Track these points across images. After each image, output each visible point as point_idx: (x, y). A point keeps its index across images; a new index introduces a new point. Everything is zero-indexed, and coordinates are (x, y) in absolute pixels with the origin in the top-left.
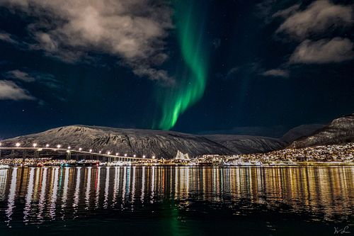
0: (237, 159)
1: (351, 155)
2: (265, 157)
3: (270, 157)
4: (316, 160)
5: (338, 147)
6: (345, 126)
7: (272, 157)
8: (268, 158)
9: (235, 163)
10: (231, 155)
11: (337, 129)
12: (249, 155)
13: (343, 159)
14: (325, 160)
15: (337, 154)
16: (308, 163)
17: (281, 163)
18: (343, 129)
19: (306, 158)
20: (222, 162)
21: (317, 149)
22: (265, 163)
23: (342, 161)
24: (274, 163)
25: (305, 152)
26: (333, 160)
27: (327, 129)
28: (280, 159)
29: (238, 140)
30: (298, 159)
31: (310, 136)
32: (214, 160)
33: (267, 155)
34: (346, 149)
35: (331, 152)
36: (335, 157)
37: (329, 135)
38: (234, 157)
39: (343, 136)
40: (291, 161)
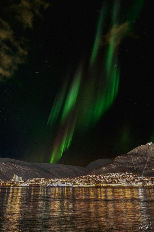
0: (57, 181)
1: (125, 179)
2: (76, 181)
3: (79, 181)
4: (106, 182)
5: (118, 175)
6: (122, 161)
7: (80, 181)
8: (77, 181)
9: (56, 185)
10: (53, 178)
11: (118, 163)
12: (65, 179)
13: (121, 182)
14: (111, 183)
15: (117, 179)
16: (102, 184)
17: (86, 185)
18: (121, 163)
19: (100, 181)
20: (47, 184)
21: (107, 175)
22: (75, 184)
23: (121, 183)
24: (81, 185)
25: (100, 177)
26: (115, 183)
27: (112, 163)
28: (85, 182)
29: (59, 168)
30: (96, 182)
31: (103, 167)
32: (41, 182)
33: (77, 179)
34: (123, 176)
35: (114, 178)
36: (116, 181)
37: (113, 166)
38: (56, 180)
39: (121, 167)
40: (91, 183)
